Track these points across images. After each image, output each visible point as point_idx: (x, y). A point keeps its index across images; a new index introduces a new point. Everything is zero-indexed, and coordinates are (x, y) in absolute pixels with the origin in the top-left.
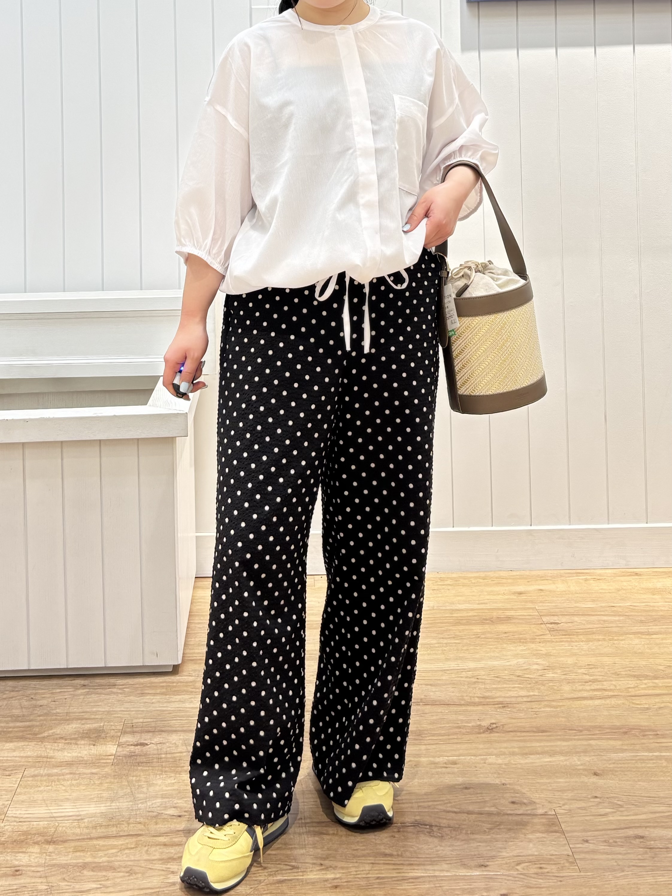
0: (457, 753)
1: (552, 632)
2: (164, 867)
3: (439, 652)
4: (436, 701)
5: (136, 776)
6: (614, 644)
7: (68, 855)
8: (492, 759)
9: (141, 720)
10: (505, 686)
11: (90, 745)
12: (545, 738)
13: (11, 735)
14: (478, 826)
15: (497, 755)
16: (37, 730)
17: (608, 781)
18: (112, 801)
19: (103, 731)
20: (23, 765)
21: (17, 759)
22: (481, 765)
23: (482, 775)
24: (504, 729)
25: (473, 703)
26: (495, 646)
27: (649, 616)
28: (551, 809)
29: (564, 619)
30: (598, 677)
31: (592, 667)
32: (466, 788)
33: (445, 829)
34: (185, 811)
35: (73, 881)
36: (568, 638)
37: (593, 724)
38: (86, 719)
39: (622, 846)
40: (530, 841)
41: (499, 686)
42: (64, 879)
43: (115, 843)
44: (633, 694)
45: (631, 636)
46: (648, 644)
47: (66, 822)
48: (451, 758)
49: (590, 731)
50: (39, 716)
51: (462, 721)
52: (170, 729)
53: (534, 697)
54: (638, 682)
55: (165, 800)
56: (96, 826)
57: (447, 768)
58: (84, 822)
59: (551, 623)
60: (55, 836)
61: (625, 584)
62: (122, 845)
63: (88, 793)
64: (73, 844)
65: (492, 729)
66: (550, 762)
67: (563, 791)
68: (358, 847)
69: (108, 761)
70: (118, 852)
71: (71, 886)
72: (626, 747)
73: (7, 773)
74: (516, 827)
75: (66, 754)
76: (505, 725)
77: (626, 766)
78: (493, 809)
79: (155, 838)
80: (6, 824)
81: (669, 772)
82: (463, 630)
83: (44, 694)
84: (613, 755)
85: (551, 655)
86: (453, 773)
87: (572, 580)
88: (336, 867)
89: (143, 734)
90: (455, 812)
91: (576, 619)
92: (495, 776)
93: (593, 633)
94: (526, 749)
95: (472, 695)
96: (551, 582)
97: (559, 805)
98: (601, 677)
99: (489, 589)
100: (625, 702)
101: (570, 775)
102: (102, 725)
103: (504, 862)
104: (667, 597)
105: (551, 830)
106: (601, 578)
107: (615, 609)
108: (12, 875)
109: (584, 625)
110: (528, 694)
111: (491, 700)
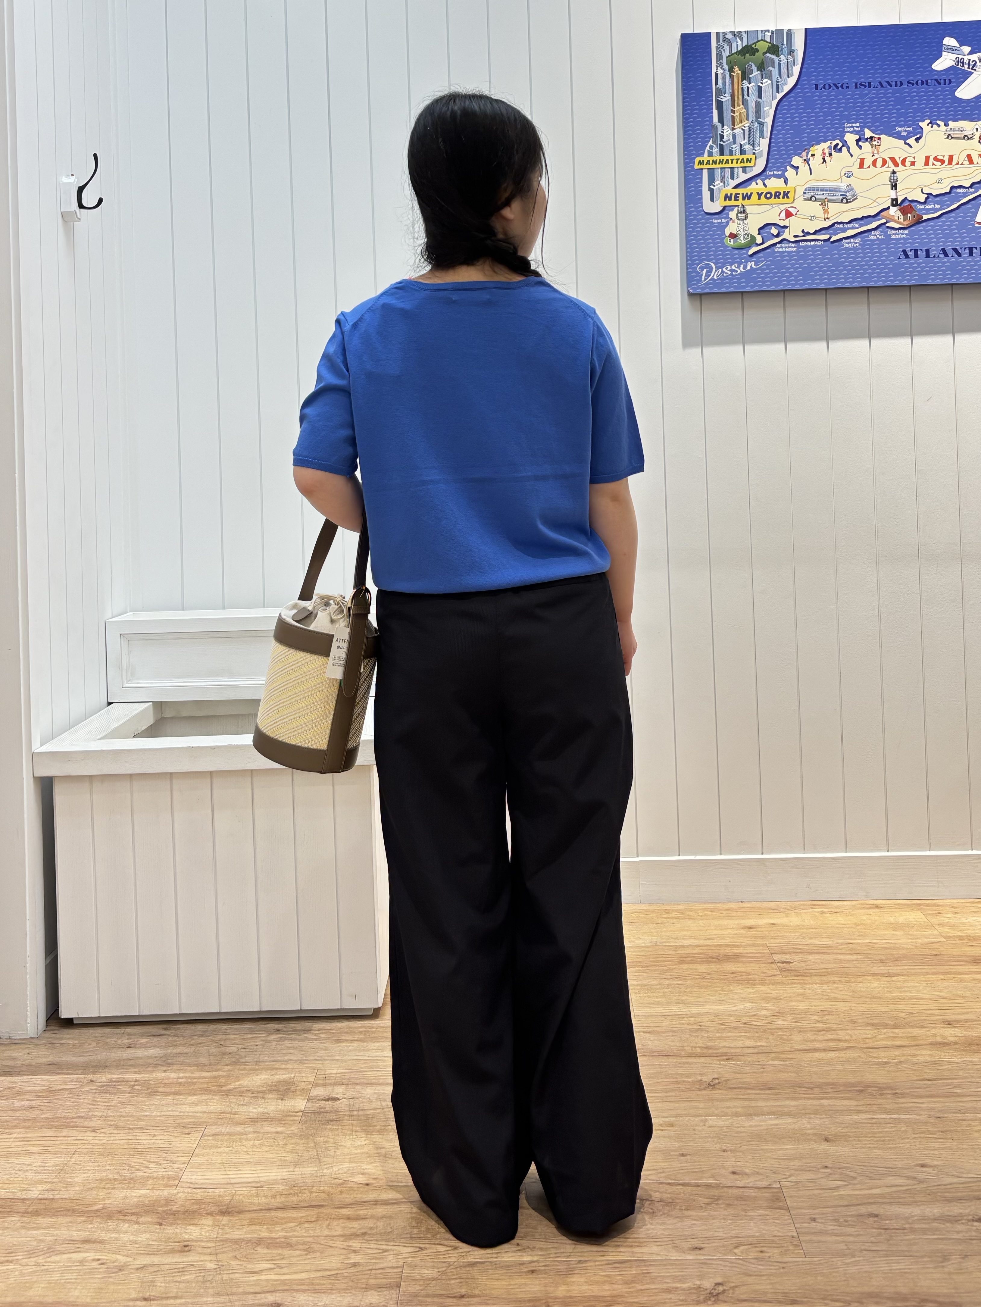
0: (674, 1113)
1: (783, 973)
3: (660, 994)
4: (653, 1052)
5: (324, 1137)
6: (851, 987)
7: (242, 1229)
8: (712, 1121)
9: (335, 1071)
10: (730, 1034)
11: (278, 1099)
12: (772, 1096)
13: (196, 1087)
14: (694, 1201)
15: (718, 1116)
16: (223, 1081)
17: (841, 1148)
18: (295, 1166)
19: (293, 1083)
20: (204, 1122)
21: (199, 1114)
22: (700, 1128)
23: (700, 1140)
24: (727, 1085)
25: (694, 1053)
26: (720, 989)
27: (890, 954)
28: (775, 1181)
29: (797, 958)
30: (832, 1025)
31: (826, 1013)
32: (683, 1155)
33: (657, 1203)
34: (374, 1178)
35: (245, 1259)
36: (801, 980)
37: (826, 1081)
38: (277, 1069)
39: (853, 1226)
40: (752, 1218)
41: (724, 1035)
42: (236, 1257)
43: (296, 1215)
45: (869, 978)
47: (244, 1189)
48: (667, 1119)
49: (822, 1088)
51: (682, 1075)
52: (365, 1081)
53: (761, 1048)
54: (876, 1031)
55: (354, 1165)
56: (276, 1195)
57: (662, 1130)
58: (264, 1190)
60: (230, 1206)
61: (864, 917)
62: (303, 1217)
63: (271, 1156)
64: (248, 1216)
65: (714, 1085)
66: (777, 1125)
67: (789, 1159)
69: (295, 1118)
70: (297, 1226)
72: (861, 1109)
73: (186, 1131)
74: (736, 1202)
75: (251, 1109)
76: (728, 1080)
78: (711, 1181)
80: (179, 1191)
81: (908, 1138)
82: (687, 969)
83: (234, 1039)
84: (847, 1118)
85: (781, 999)
86: (669, 1137)
87: (806, 913)
88: (534, 1248)
89: (335, 1087)
90: (669, 1184)
91: (810, 957)
92: (716, 1140)
93: (828, 974)
94: (751, 1109)
95: (695, 1045)
96: (784, 915)
97: (785, 1177)
98: (835, 1026)
99: (717, 923)
100: (862, 1055)
101: (798, 1140)
102: (292, 1076)
103: (721, 1244)
104: (911, 932)
105: (776, 1206)
106: (838, 910)
107: (853, 946)
108: (182, 1251)
109: (818, 964)
110: (756, 1044)
111: (715, 1051)
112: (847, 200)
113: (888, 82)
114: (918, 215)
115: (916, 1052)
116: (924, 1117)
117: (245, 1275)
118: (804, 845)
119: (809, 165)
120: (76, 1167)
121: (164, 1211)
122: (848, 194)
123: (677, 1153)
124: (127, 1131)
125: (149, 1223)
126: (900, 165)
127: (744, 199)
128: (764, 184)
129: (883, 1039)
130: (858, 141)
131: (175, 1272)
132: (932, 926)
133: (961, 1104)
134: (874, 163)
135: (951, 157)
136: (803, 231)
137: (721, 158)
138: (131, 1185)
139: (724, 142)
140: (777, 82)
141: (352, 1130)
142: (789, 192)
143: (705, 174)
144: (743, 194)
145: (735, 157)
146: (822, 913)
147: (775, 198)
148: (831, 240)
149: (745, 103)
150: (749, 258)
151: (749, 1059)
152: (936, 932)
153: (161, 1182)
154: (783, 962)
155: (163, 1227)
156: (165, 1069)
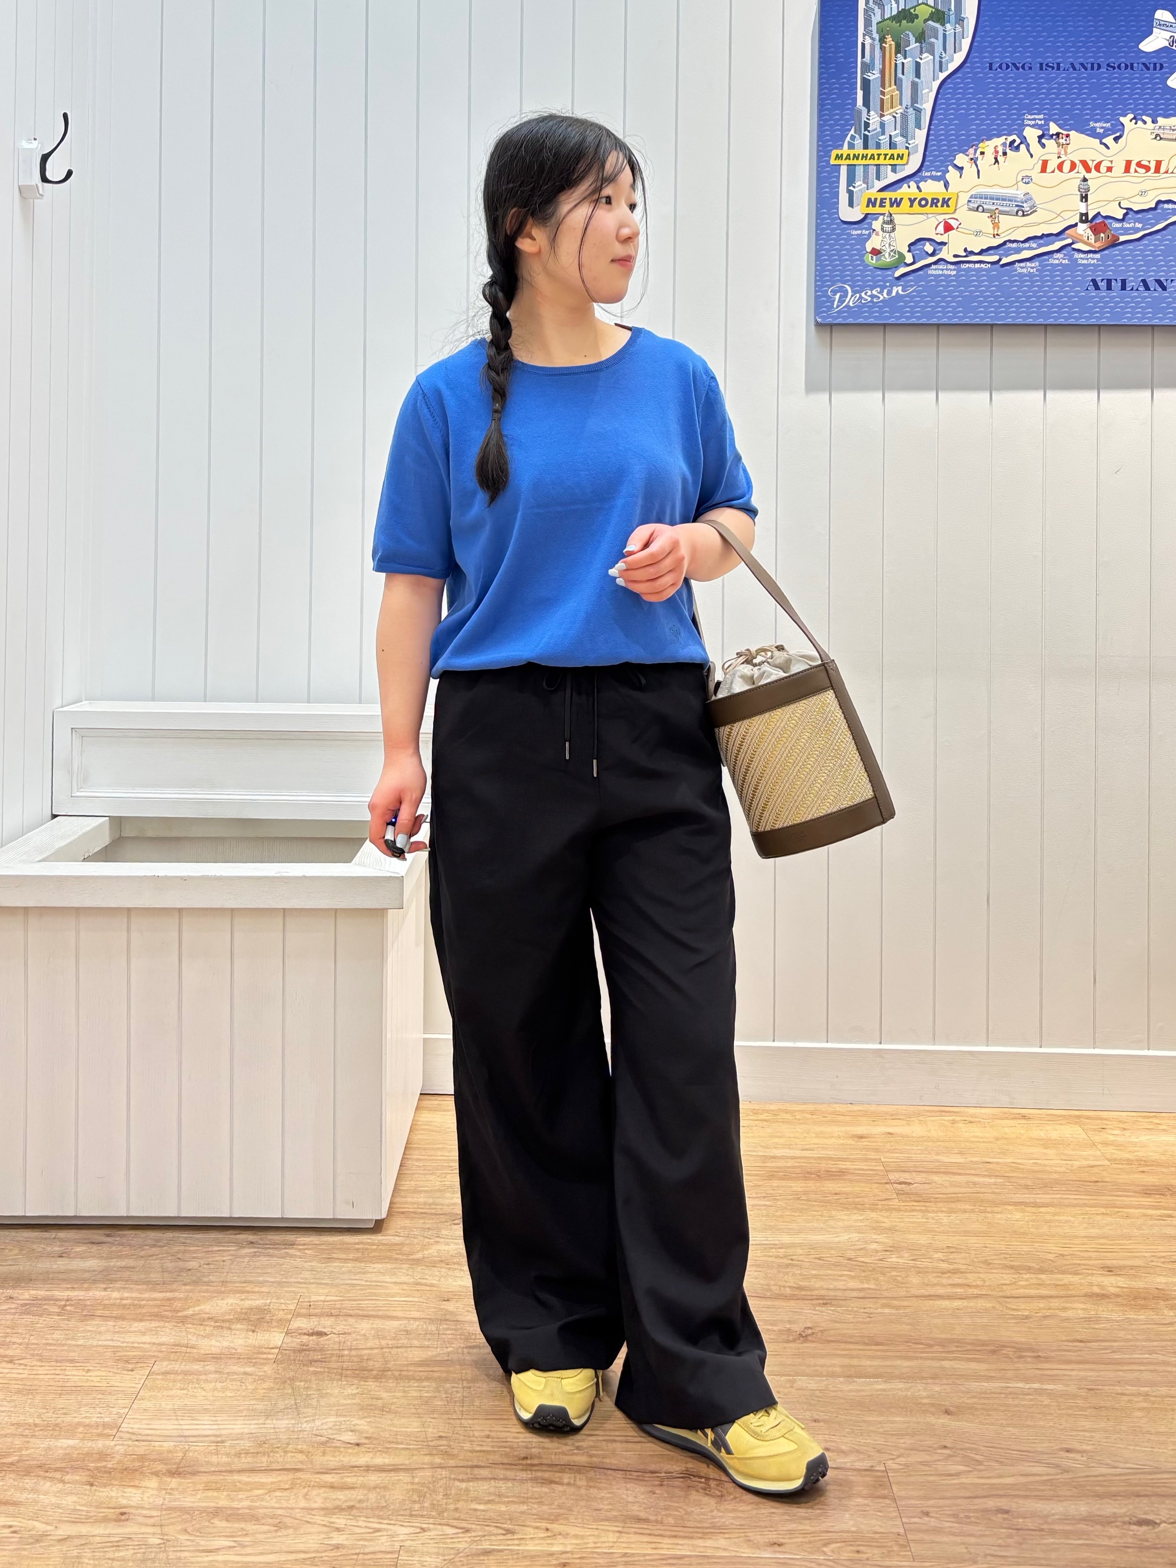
1: (901, 1197)
5: (304, 1381)
6: (986, 1218)
7: (195, 1495)
8: (802, 1382)
9: (322, 1298)
10: (829, 1272)
11: (247, 1331)
12: (879, 1353)
15: (811, 1376)
16: (179, 1304)
17: (965, 1423)
18: (267, 1417)
19: (269, 1311)
20: (152, 1356)
21: (146, 1346)
22: (786, 1391)
24: (823, 1337)
25: (782, 1295)
26: (819, 1213)
27: (1038, 1179)
28: (880, 1462)
29: (919, 1178)
30: (960, 1267)
31: (954, 1250)
34: (366, 1438)
35: (198, 1534)
36: (922, 1206)
37: (949, 1336)
39: (976, 1524)
40: (849, 1510)
41: (822, 1273)
42: (186, 1530)
45: (1010, 1207)
46: (1033, 1221)
47: (200, 1444)
49: (943, 1346)
52: (360, 1312)
53: (867, 1291)
54: (1015, 1276)
55: (341, 1419)
56: (240, 1454)
58: (225, 1447)
60: (181, 1465)
61: (1007, 1130)
62: (273, 1483)
63: (236, 1403)
64: (204, 1478)
65: (806, 1336)
66: (884, 1390)
67: (897, 1435)
69: (269, 1356)
70: (266, 1493)
71: (192, 1541)
72: (993, 1375)
73: (130, 1366)
75: (214, 1342)
76: (825, 1330)
77: (990, 1402)
79: (319, 1476)
80: (118, 1443)
81: (1051, 1414)
82: (778, 1187)
84: (975, 1385)
85: (896, 1230)
87: (933, 1121)
88: (568, 1534)
89: (322, 1319)
91: (936, 1178)
92: (805, 1407)
93: (957, 1200)
94: (853, 1370)
95: (784, 1284)
96: (904, 1122)
97: (891, 1457)
98: (964, 1267)
99: (818, 1129)
100: (998, 1306)
101: (911, 1412)
102: (268, 1301)
103: (807, 1540)
104: (1065, 1152)
105: (878, 1494)
106: (974, 1120)
107: (991, 1166)
108: (118, 1520)
109: (946, 1187)
110: (861, 1286)
111: (808, 1293)
112: (1023, 212)
113: (1082, 64)
114: (1113, 236)
115: (1067, 1305)
116: (1072, 1389)
117: (197, 1554)
118: (934, 1034)
119: (977, 166)
121: (97, 1468)
122: (1025, 205)
124: (53, 1364)
125: (76, 1482)
126: (1093, 170)
127: (892, 205)
128: (918, 188)
129: (1025, 1287)
130: (1040, 138)
131: (107, 1547)
132: (1094, 1145)
133: (1121, 1373)
134: (1060, 167)
135: (1159, 164)
136: (965, 250)
137: (865, 152)
138: (56, 1433)
139: (869, 131)
140: (941, 58)
141: (341, 1375)
142: (949, 199)
143: (844, 171)
144: (891, 199)
145: (882, 151)
146: (954, 1122)
147: (931, 206)
148: (1001, 263)
149: (898, 82)
151: (852, 1305)
152: (1098, 1153)
153: (94, 1431)
154: (900, 1183)
155: (94, 1488)
156: (105, 1286)
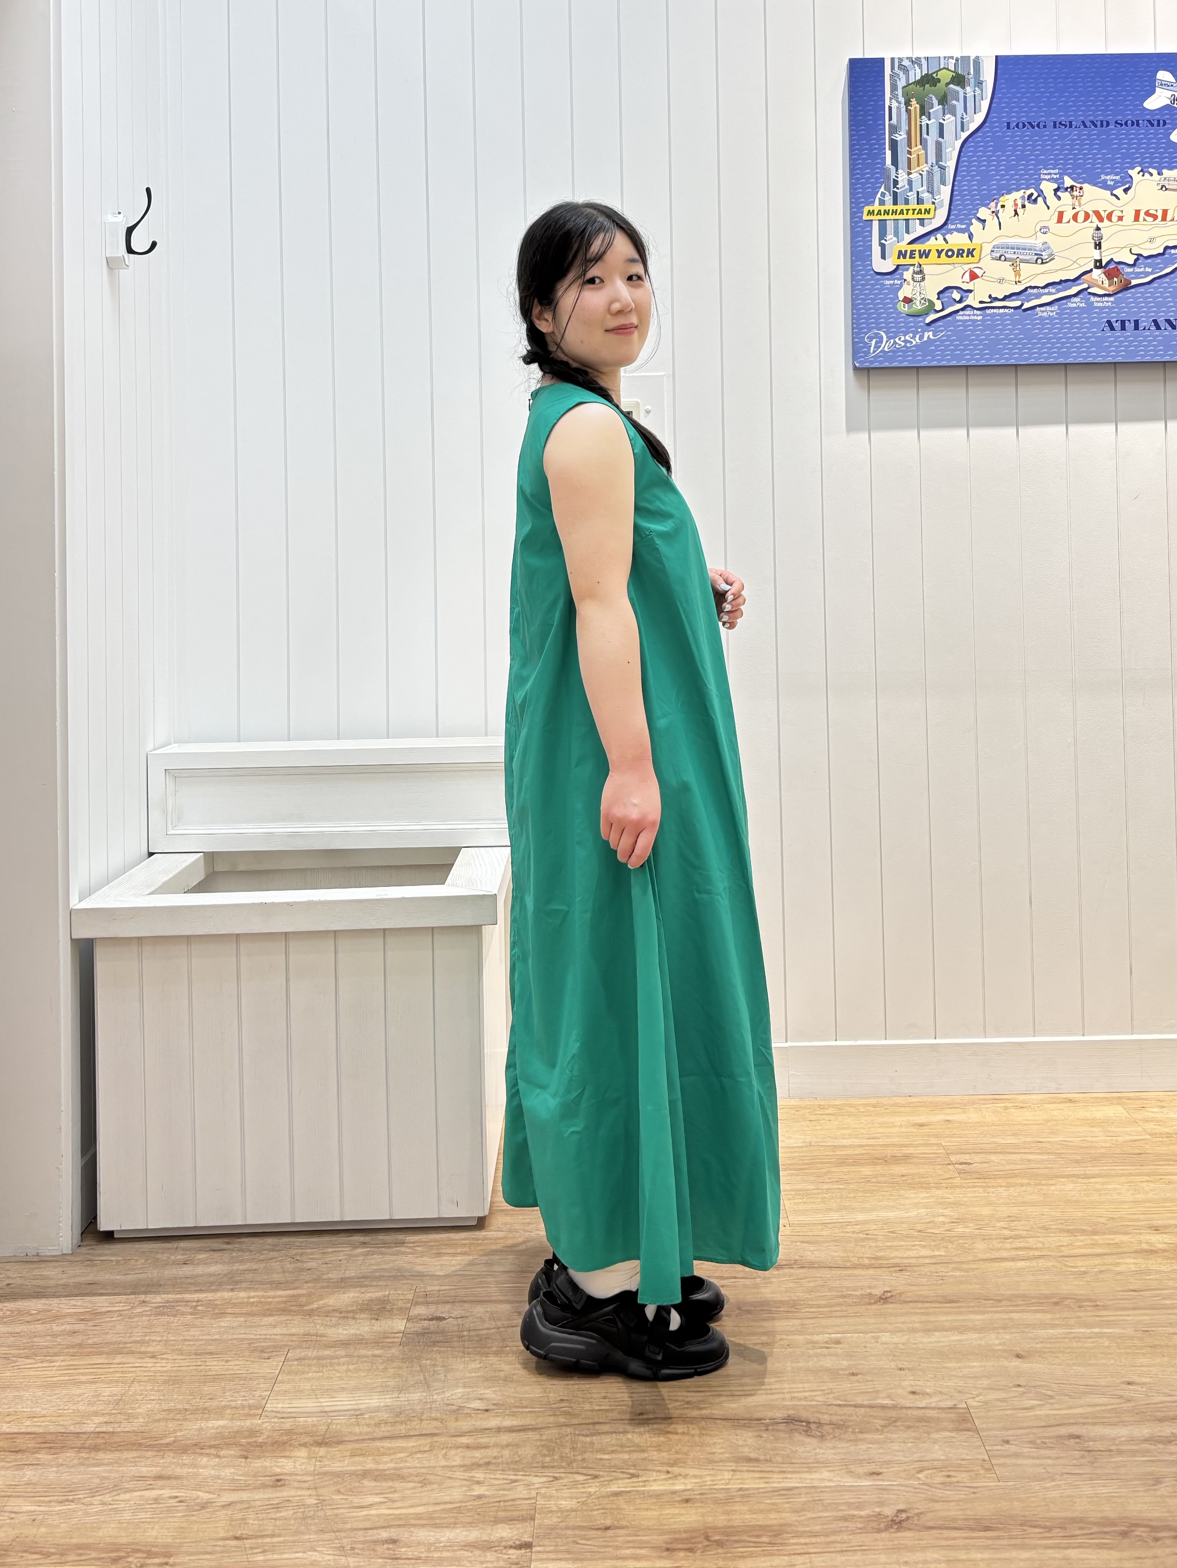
0: (840, 1329)
1: (962, 1175)
2: (467, 1475)
3: (819, 1201)
4: (813, 1263)
5: (430, 1359)
6: (1042, 1189)
7: (343, 1461)
8: (886, 1337)
9: (437, 1288)
10: (902, 1243)
11: (371, 1319)
12: (953, 1310)
13: (271, 1307)
14: (869, 1423)
15: (893, 1332)
16: (303, 1300)
17: (1035, 1365)
18: (400, 1391)
19: (389, 1301)
20: (286, 1346)
21: (278, 1337)
22: (872, 1345)
23: (873, 1358)
24: (902, 1299)
25: (861, 1265)
26: (890, 1193)
27: (1086, 1154)
28: (961, 1401)
29: (978, 1158)
30: (1021, 1232)
31: (1015, 1219)
32: (853, 1374)
33: (827, 1427)
34: (494, 1404)
35: (350, 1493)
36: (984, 1183)
37: (1014, 1292)
38: (367, 1286)
39: (1053, 1448)
40: (935, 1442)
41: (896, 1243)
42: (339, 1491)
43: (404, 1445)
44: (1066, 1253)
45: (1063, 1180)
46: (1085, 1190)
47: (342, 1418)
48: (834, 1336)
49: (1011, 1301)
50: (307, 1282)
51: (848, 1288)
52: (474, 1299)
53: (939, 1257)
54: (1073, 1238)
55: (469, 1390)
56: (380, 1423)
57: (828, 1348)
58: (365, 1418)
59: (961, 1164)
60: (327, 1436)
61: (1055, 1113)
62: (413, 1447)
63: (369, 1381)
64: (350, 1446)
65: (886, 1299)
66: (960, 1340)
67: (976, 1378)
68: (714, 1450)
69: (395, 1340)
70: (409, 1456)
71: (346, 1499)
72: (1057, 1322)
73: (266, 1355)
74: (917, 1424)
75: (340, 1331)
76: (903, 1293)
77: (1057, 1345)
78: (887, 1402)
79: (455, 1439)
80: (264, 1421)
81: (1112, 1354)
82: (850, 1172)
83: (312, 1254)
84: (1042, 1333)
85: (961, 1204)
86: (837, 1355)
87: (988, 1108)
88: (687, 1475)
89: (440, 1306)
90: (840, 1405)
91: (993, 1158)
92: (890, 1358)
93: (1016, 1176)
94: (930, 1324)
95: (861, 1255)
96: (961, 1111)
97: (972, 1396)
98: (1025, 1233)
99: (882, 1120)
100: (1057, 1264)
101: (986, 1357)
102: (387, 1293)
103: (902, 1469)
104: (1110, 1129)
105: (962, 1427)
106: (1025, 1105)
107: (1043, 1145)
108: (272, 1486)
109: (1003, 1165)
110: (933, 1253)
111: (885, 1262)
112: (1043, 260)
113: (1092, 122)
114: (1127, 280)
115: (1119, 1261)
116: (1129, 1331)
117: (352, 1510)
118: (985, 1029)
119: (998, 218)
120: (138, 1397)
121: (249, 1443)
122: (1044, 253)
123: (847, 1372)
124: (194, 1357)
125: (231, 1456)
126: (1106, 219)
127: (921, 257)
128: (945, 239)
129: (1081, 1247)
130: (1056, 191)
131: (269, 1507)
132: (1136, 1122)
133: (1172, 1316)
134: (1075, 218)
135: (1165, 212)
136: (991, 296)
137: (895, 208)
138: (207, 1416)
139: (898, 188)
140: (962, 118)
141: (464, 1353)
142: (974, 250)
143: (876, 227)
144: (920, 251)
145: (911, 207)
146: (1006, 1108)
147: (957, 256)
148: (1024, 307)
149: (924, 143)
150: (927, 327)
151: (926, 1270)
152: (1139, 1129)
153: (240, 1412)
155: (249, 1460)
156: (231, 1287)
